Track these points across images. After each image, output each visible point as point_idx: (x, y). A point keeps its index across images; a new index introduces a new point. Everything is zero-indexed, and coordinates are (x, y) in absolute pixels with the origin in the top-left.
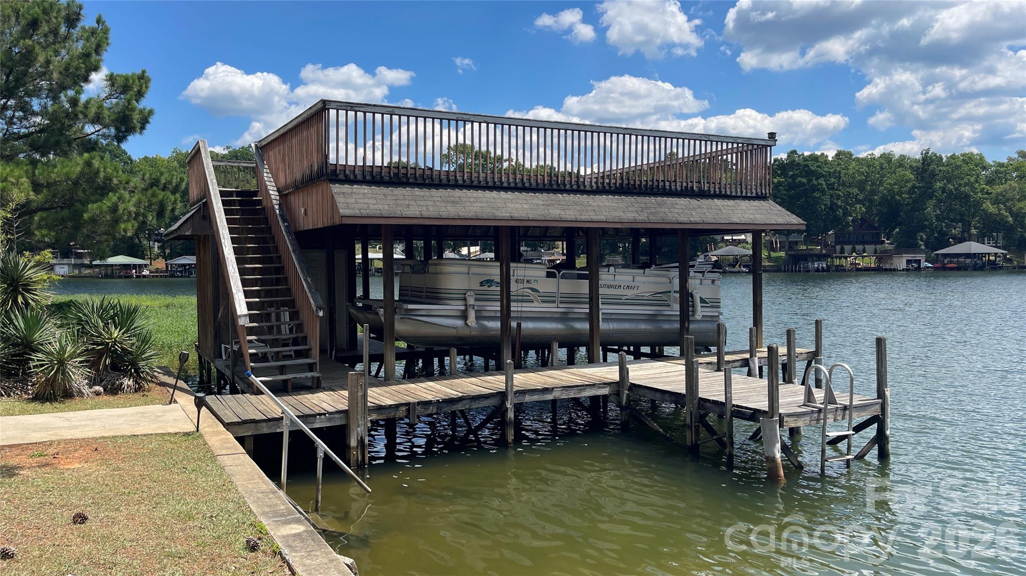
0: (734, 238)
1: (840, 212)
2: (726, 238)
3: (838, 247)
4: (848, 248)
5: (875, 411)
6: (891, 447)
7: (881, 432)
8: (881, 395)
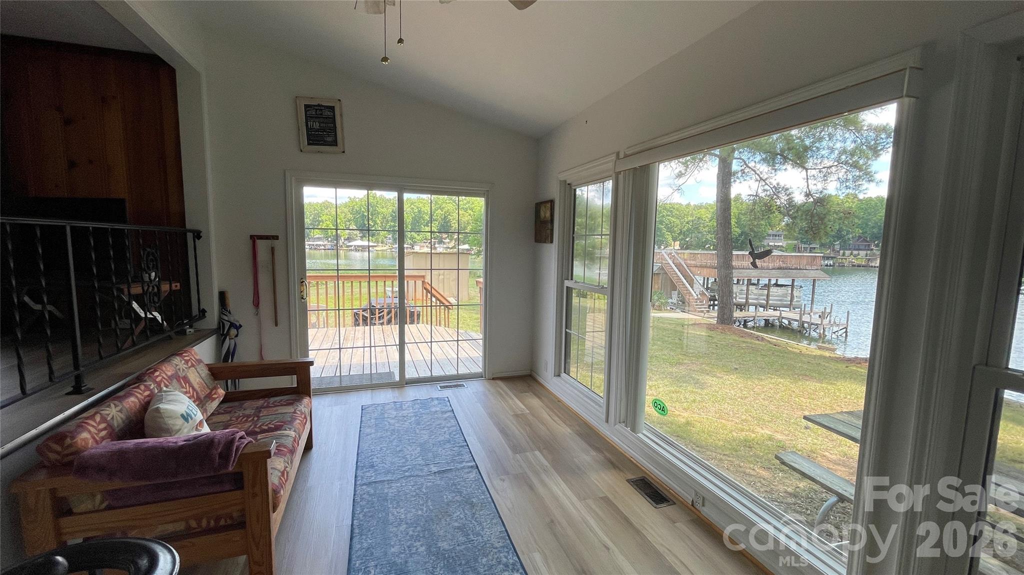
0: (776, 244)
1: (844, 233)
2: (770, 244)
3: (842, 252)
4: (848, 252)
8: (847, 323)
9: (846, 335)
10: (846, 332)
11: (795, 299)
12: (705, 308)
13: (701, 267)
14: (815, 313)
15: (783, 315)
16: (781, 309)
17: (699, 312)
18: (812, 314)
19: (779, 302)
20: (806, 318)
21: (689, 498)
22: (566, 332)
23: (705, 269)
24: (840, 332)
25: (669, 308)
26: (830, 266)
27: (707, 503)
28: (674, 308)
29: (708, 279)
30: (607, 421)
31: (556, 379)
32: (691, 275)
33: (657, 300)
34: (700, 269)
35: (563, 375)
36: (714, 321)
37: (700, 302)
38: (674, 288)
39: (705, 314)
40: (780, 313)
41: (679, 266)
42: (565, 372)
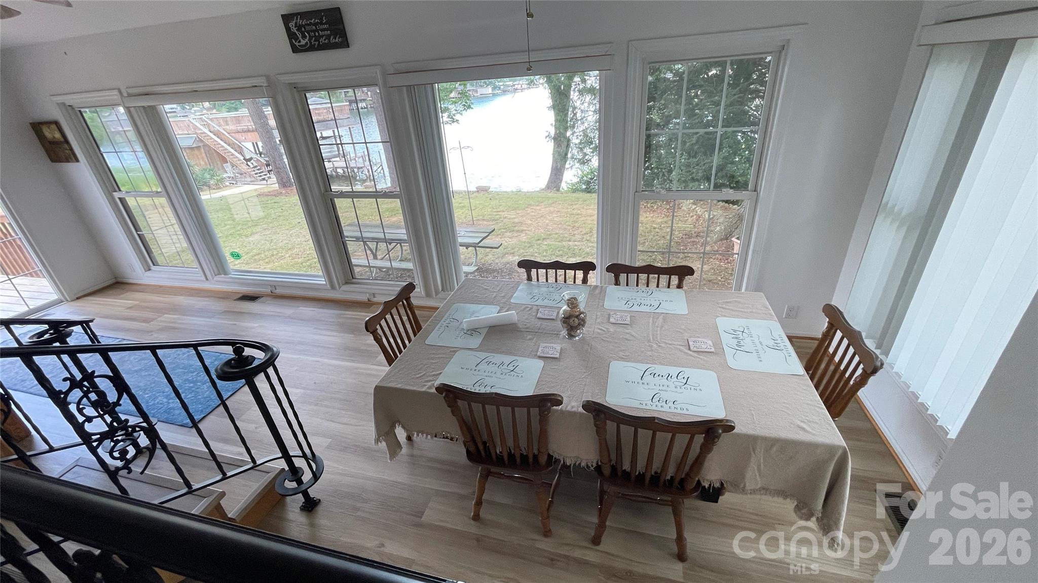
10: (383, 169)
12: (265, 175)
13: (244, 131)
14: (359, 158)
15: (336, 166)
16: (333, 160)
17: (261, 180)
18: (357, 159)
19: (329, 154)
20: (353, 164)
21: (268, 290)
22: (138, 235)
23: (249, 134)
24: (379, 170)
25: (228, 184)
26: (365, 108)
27: (277, 287)
28: (234, 182)
29: (256, 143)
30: (207, 279)
31: (148, 274)
32: (237, 142)
33: (211, 179)
34: (243, 134)
35: (153, 268)
36: (276, 186)
37: (258, 170)
38: (224, 160)
39: (267, 181)
40: (333, 164)
41: (217, 134)
42: (154, 265)
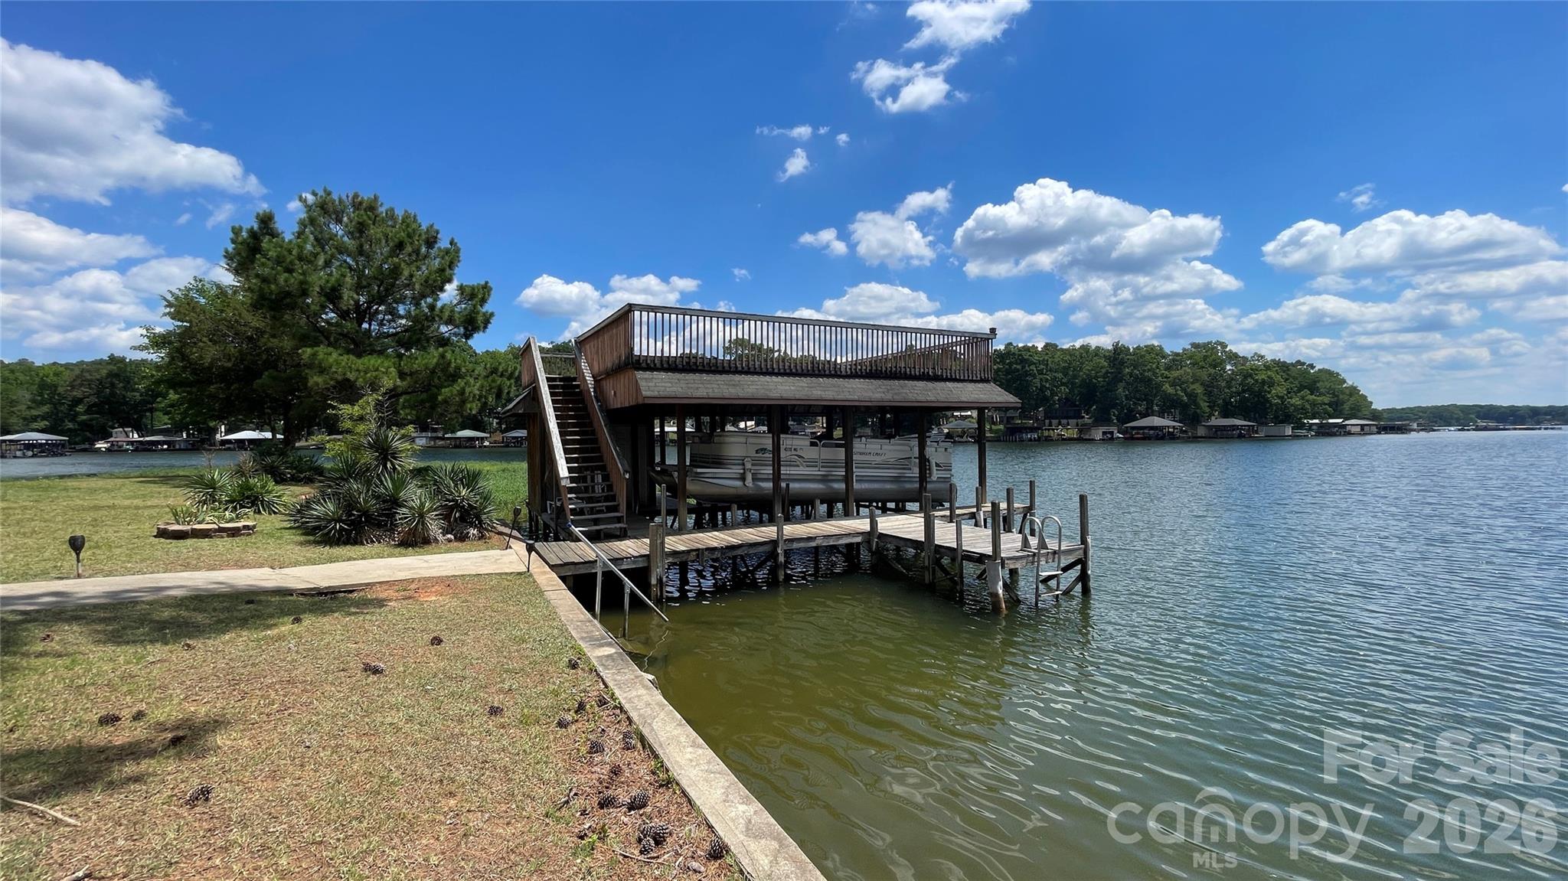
0: (962, 414)
1: (1048, 393)
2: (955, 414)
3: (1047, 421)
5: (1079, 555)
6: (1092, 584)
7: (1084, 571)
8: (1084, 541)
9: (1086, 591)
11: (936, 474)
